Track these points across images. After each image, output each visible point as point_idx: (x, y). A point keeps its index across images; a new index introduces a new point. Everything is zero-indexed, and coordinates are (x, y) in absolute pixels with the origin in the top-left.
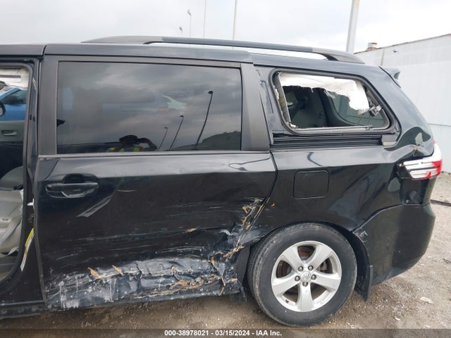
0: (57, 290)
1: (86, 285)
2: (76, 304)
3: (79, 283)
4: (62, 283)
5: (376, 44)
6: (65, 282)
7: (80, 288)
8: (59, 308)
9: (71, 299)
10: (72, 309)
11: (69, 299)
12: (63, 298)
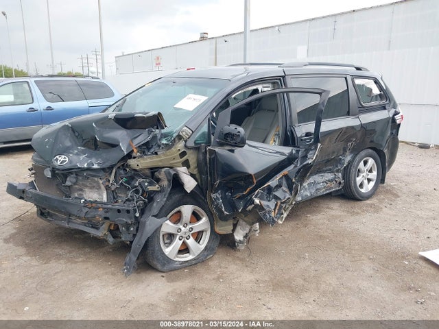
5: (207, 34)
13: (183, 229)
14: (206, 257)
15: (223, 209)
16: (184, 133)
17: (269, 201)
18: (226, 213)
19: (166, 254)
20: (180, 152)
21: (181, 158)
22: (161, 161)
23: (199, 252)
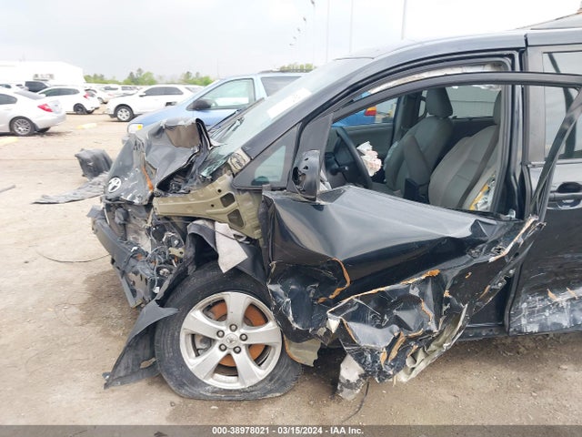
0: (521, 312)
1: (544, 309)
2: (535, 328)
3: (539, 305)
4: (525, 305)
6: (528, 303)
7: (538, 311)
8: (520, 332)
9: (530, 323)
10: (531, 333)
11: (529, 323)
12: (524, 321)
13: (228, 332)
14: (265, 394)
15: (291, 318)
16: (234, 160)
17: (379, 327)
18: (295, 326)
19: (190, 367)
20: (223, 194)
21: (225, 206)
22: (189, 206)
23: (254, 381)
